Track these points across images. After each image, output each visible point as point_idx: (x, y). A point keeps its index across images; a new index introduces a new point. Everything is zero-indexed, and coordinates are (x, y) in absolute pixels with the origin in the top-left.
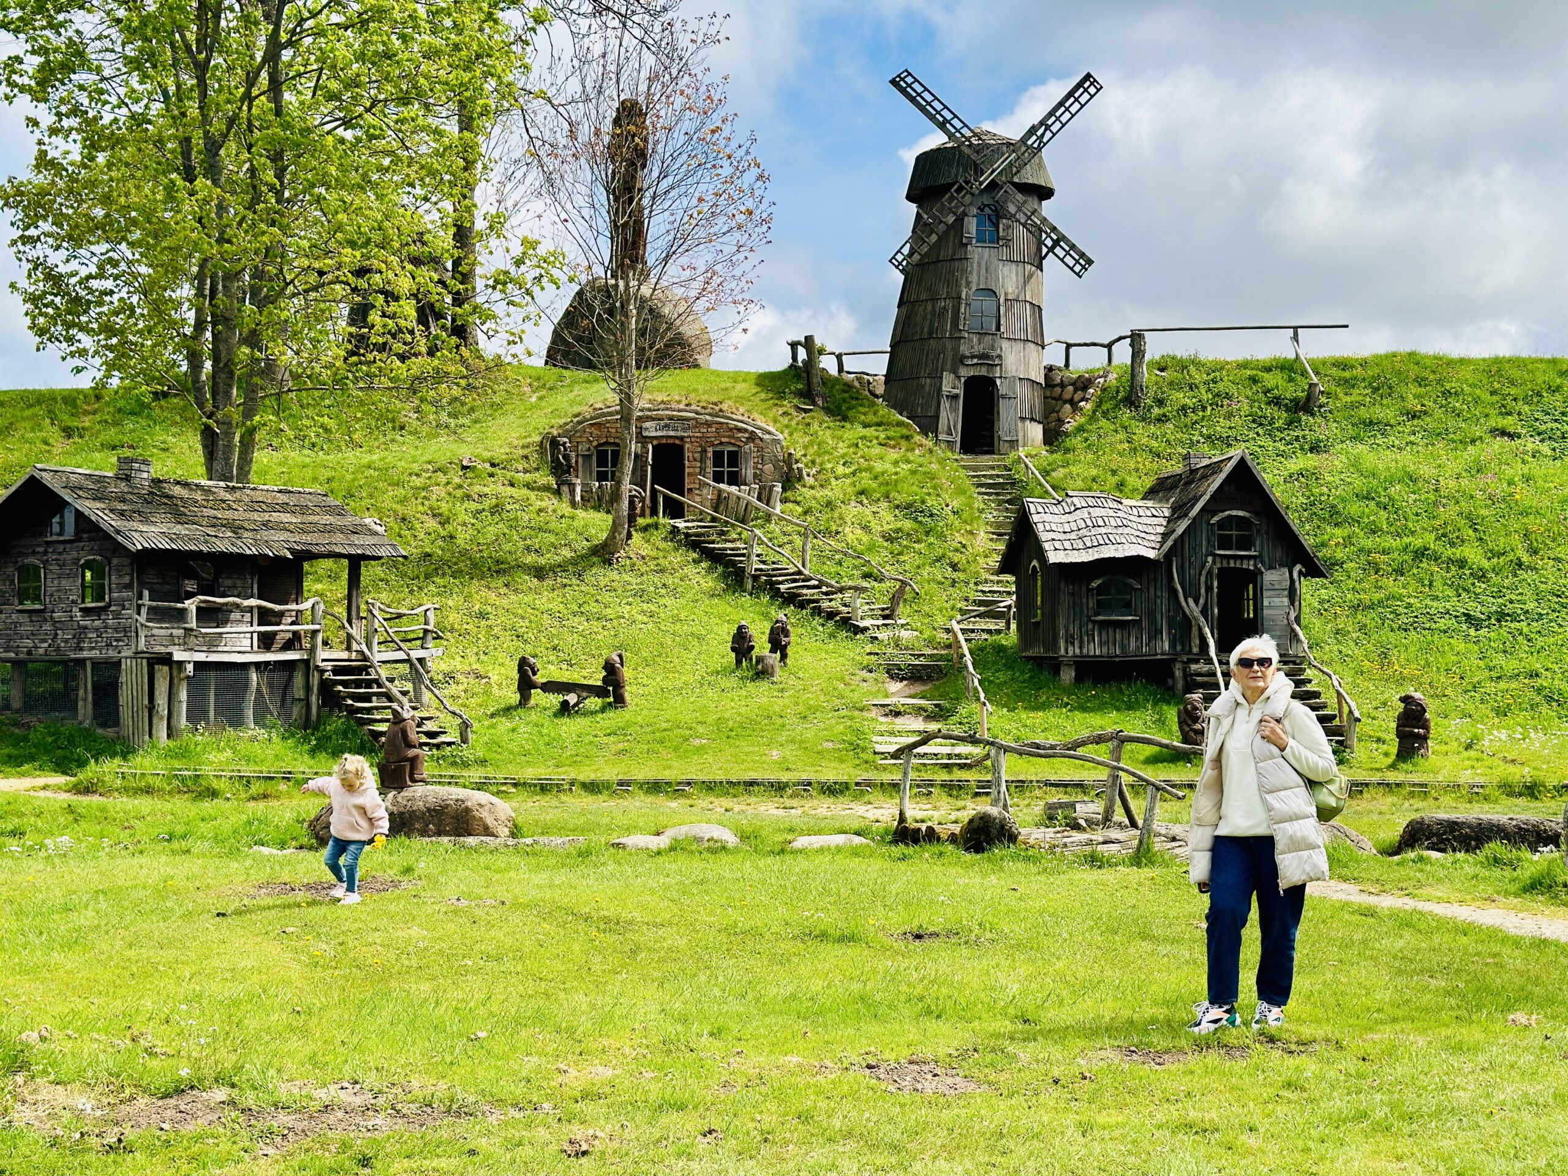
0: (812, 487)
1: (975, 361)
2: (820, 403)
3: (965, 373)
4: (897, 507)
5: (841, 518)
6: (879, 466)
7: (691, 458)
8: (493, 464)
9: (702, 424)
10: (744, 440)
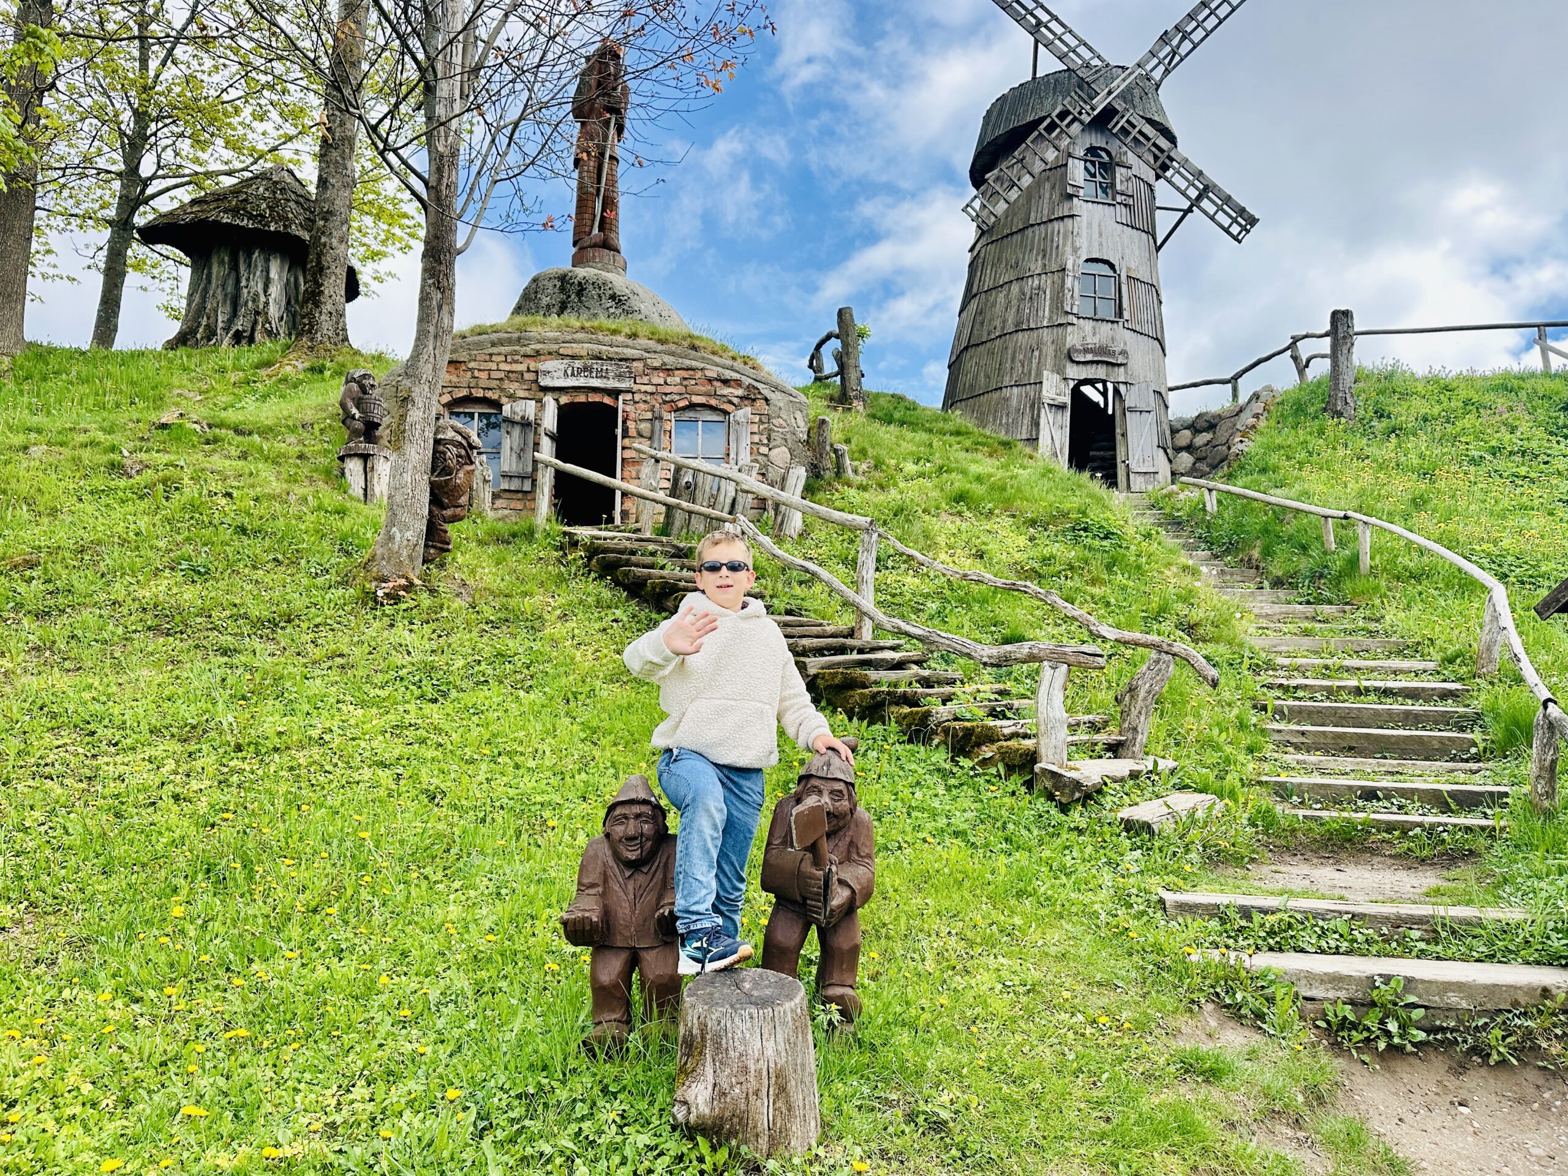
1: (1089, 357)
3: (1076, 373)
7: (632, 432)
8: (238, 431)
9: (655, 369)
10: (736, 401)
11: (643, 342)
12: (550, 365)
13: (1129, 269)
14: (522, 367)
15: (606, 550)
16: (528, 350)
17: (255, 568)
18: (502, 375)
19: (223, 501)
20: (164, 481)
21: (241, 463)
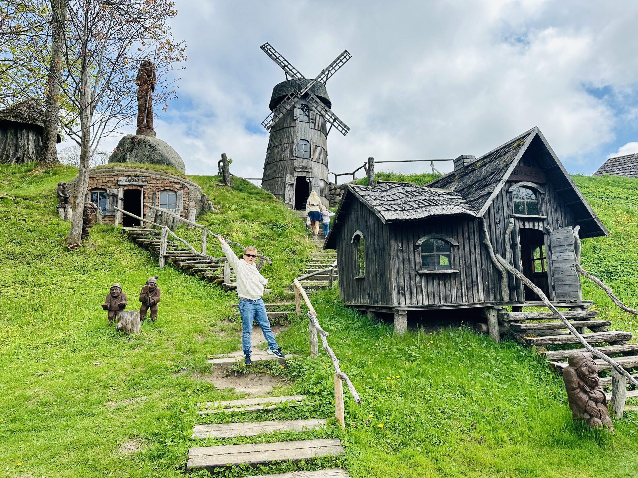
0: (216, 214)
1: (301, 170)
2: (229, 185)
3: (297, 174)
4: (263, 224)
5: (231, 228)
6: (254, 207)
7: (147, 197)
8: (25, 199)
9: (154, 179)
10: (178, 188)
11: (150, 171)
12: (121, 178)
13: (313, 143)
14: (113, 179)
15: (134, 234)
16: (114, 174)
17: (34, 241)
18: (107, 181)
19: (23, 222)
20: (5, 217)
21: (27, 210)
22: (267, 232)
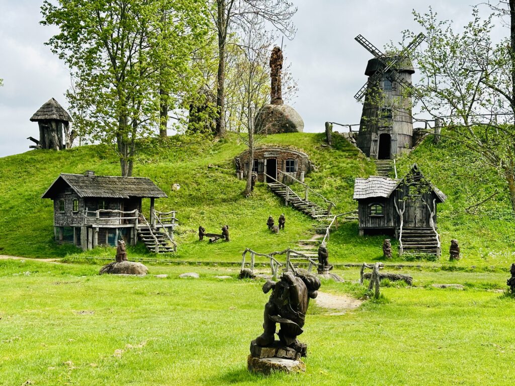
0: (317, 172)
1: (383, 129)
2: (330, 144)
3: (380, 133)
4: (343, 178)
5: (323, 182)
6: (341, 165)
7: (279, 163)
8: (219, 166)
9: (282, 153)
10: (296, 157)
11: (280, 148)
12: (265, 153)
14: (261, 154)
16: (262, 151)
18: (258, 155)
21: (223, 174)
22: (344, 184)
